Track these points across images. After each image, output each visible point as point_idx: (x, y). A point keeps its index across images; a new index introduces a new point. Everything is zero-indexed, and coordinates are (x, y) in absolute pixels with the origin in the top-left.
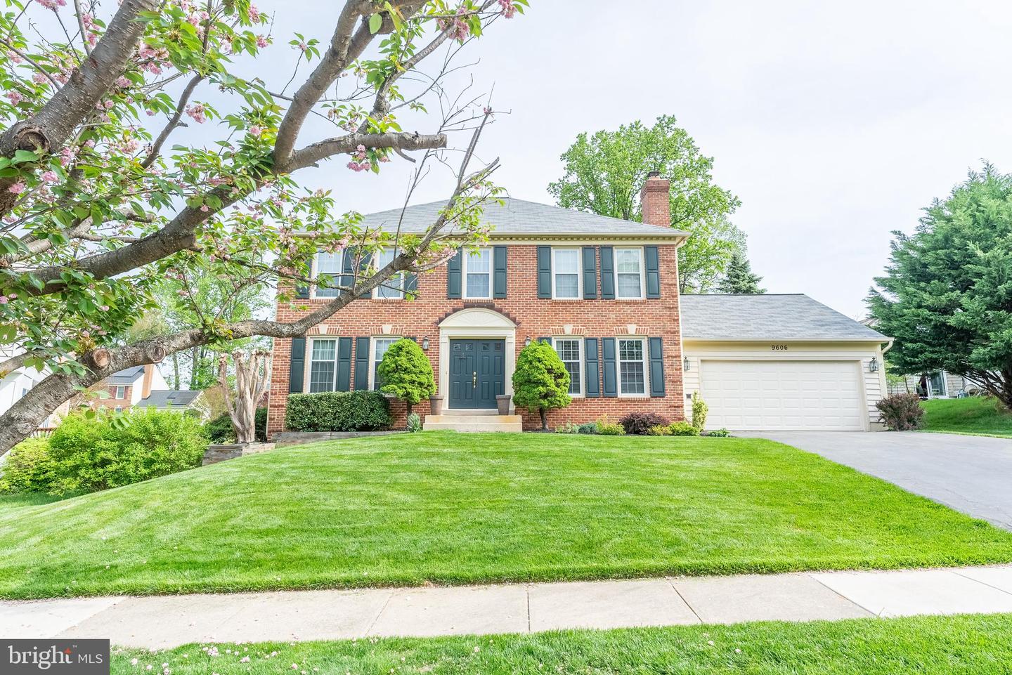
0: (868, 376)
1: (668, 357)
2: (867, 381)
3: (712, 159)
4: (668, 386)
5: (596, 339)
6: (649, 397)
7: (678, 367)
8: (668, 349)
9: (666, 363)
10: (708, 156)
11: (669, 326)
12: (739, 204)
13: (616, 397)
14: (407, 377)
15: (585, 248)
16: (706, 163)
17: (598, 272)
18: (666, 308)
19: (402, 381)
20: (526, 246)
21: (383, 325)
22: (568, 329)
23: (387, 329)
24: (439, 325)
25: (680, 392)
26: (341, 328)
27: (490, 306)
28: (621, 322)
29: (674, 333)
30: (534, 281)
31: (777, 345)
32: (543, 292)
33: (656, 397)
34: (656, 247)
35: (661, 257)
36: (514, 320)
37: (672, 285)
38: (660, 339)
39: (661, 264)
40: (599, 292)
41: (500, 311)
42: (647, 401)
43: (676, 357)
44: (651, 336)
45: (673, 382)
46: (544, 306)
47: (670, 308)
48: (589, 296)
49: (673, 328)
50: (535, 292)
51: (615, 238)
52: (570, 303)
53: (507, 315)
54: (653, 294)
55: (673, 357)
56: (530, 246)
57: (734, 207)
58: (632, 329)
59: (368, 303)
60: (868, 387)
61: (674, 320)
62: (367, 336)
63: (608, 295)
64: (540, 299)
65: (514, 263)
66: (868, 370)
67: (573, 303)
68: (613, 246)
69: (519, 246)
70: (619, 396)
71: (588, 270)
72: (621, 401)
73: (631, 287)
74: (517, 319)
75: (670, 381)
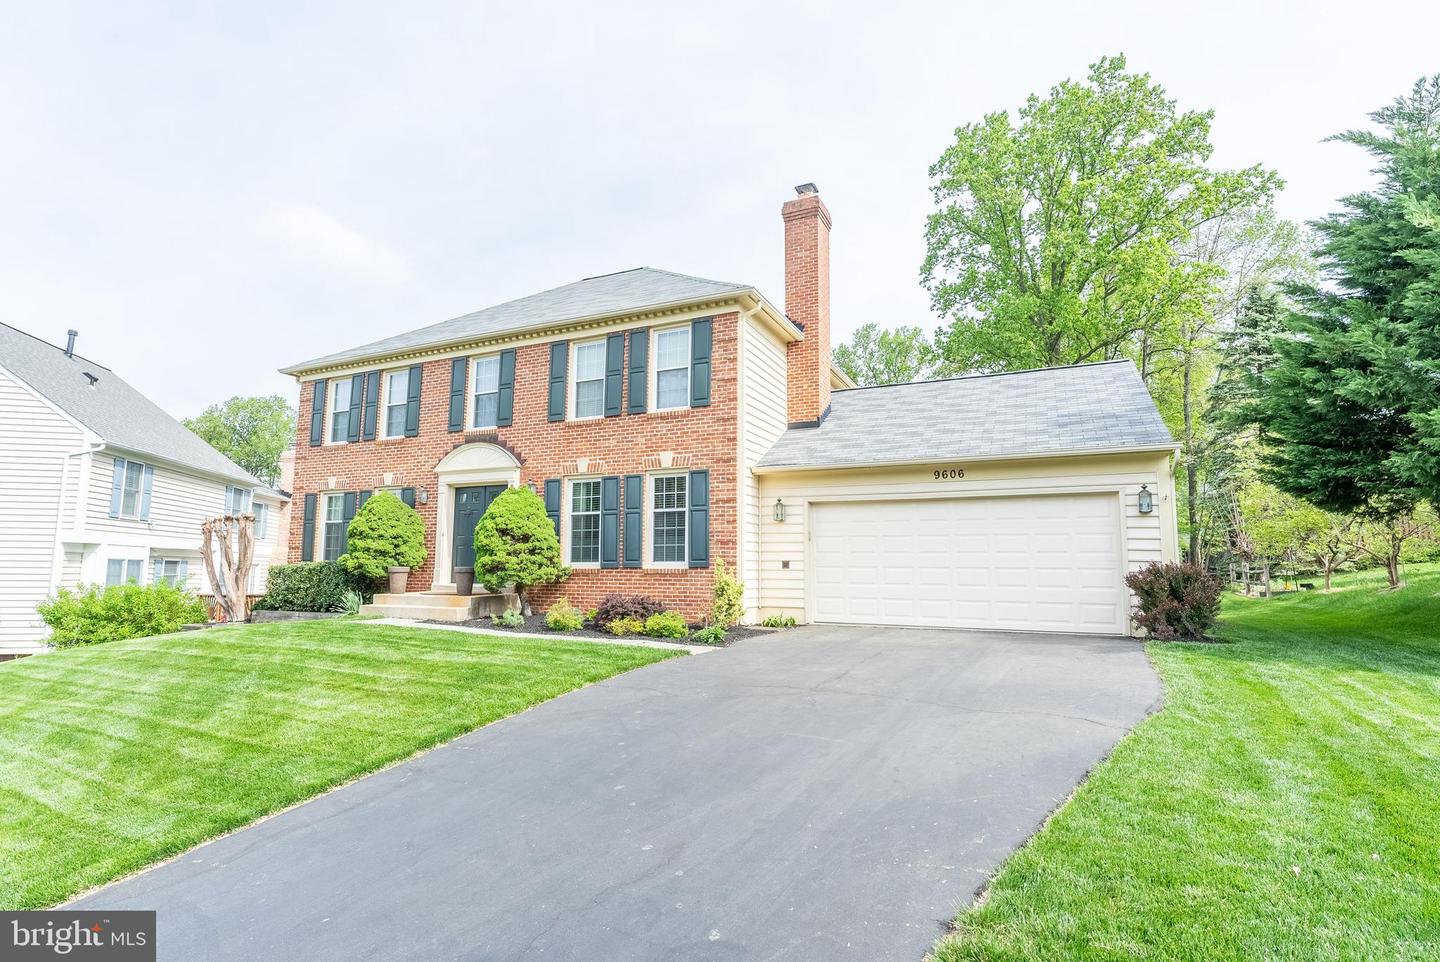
0: (1132, 522)
1: (718, 501)
2: (1132, 533)
3: (1210, 115)
4: (714, 549)
5: (616, 478)
6: (687, 567)
7: (731, 519)
8: (717, 488)
9: (714, 512)
10: (1201, 109)
11: (721, 450)
12: (1280, 185)
13: (640, 568)
14: (360, 543)
15: (610, 337)
16: (1199, 123)
17: (626, 372)
18: (718, 420)
19: (355, 549)
20: (538, 345)
21: (385, 474)
22: (583, 465)
23: (388, 478)
24: (436, 470)
25: (731, 560)
26: (347, 481)
27: (492, 439)
28: (653, 448)
29: (728, 461)
30: (544, 399)
31: (942, 471)
32: (556, 414)
33: (697, 568)
34: (709, 320)
35: (716, 337)
36: (518, 456)
37: (729, 380)
38: (705, 473)
39: (715, 347)
40: (625, 404)
41: (503, 444)
42: (684, 573)
43: (728, 501)
44: (694, 468)
45: (723, 543)
46: (556, 431)
47: (724, 420)
48: (612, 412)
49: (726, 454)
50: (546, 413)
51: (647, 315)
52: (587, 426)
53: (512, 450)
54: (700, 400)
55: (724, 501)
56: (543, 344)
57: (1270, 193)
58: (666, 458)
59: (372, 446)
60: (1133, 545)
61: (729, 440)
62: (370, 488)
63: (638, 407)
64: (551, 422)
65: (523, 372)
66: (1135, 511)
67: (590, 425)
68: (649, 327)
69: (530, 346)
70: (644, 567)
71: (612, 372)
72: (647, 574)
73: (676, 391)
74: (523, 455)
75: (718, 541)
